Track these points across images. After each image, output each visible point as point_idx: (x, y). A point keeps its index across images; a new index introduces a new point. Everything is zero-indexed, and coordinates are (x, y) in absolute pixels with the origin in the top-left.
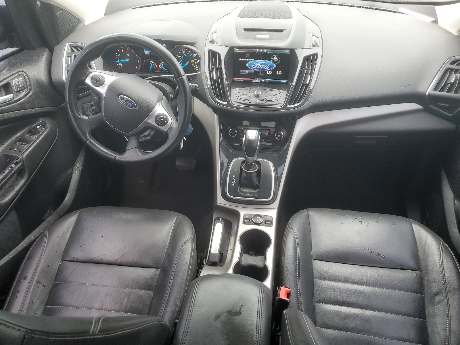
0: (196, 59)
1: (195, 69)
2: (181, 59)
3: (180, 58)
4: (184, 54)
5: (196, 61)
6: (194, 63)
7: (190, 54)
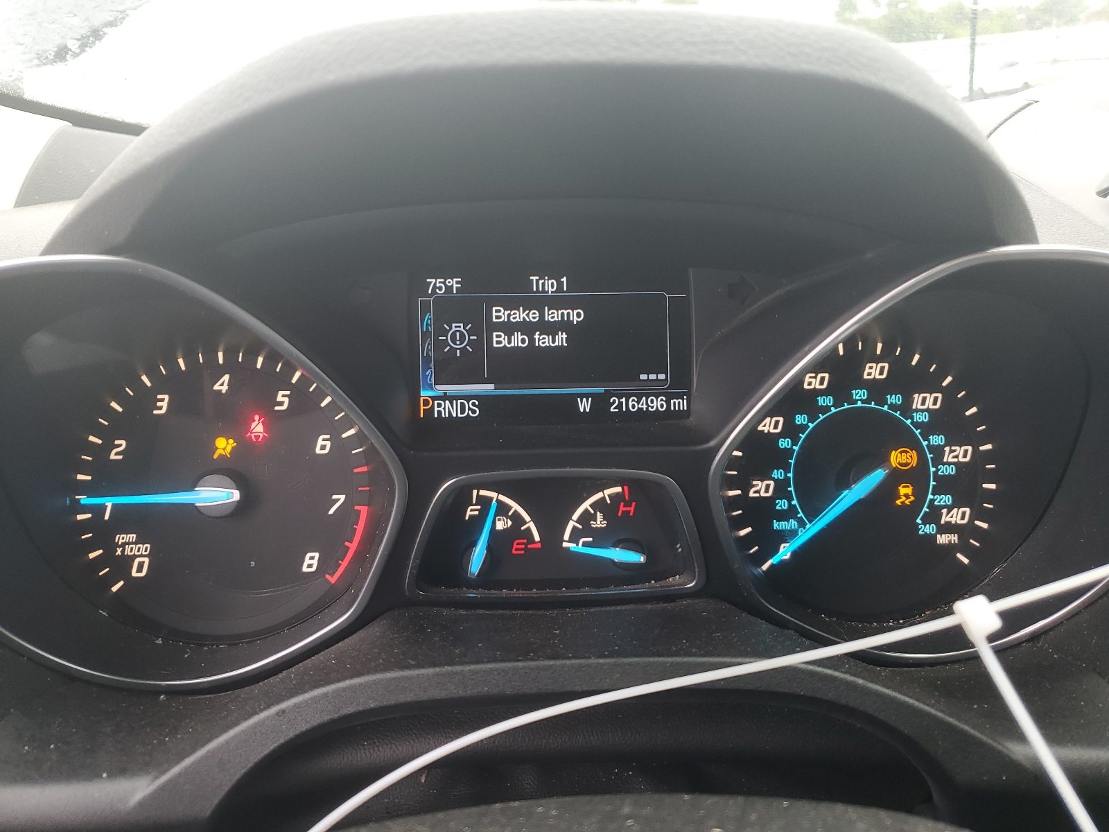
0: (937, 440)
1: (930, 529)
2: (784, 443)
3: (782, 435)
4: (816, 393)
5: (938, 460)
6: (917, 476)
7: (877, 390)
